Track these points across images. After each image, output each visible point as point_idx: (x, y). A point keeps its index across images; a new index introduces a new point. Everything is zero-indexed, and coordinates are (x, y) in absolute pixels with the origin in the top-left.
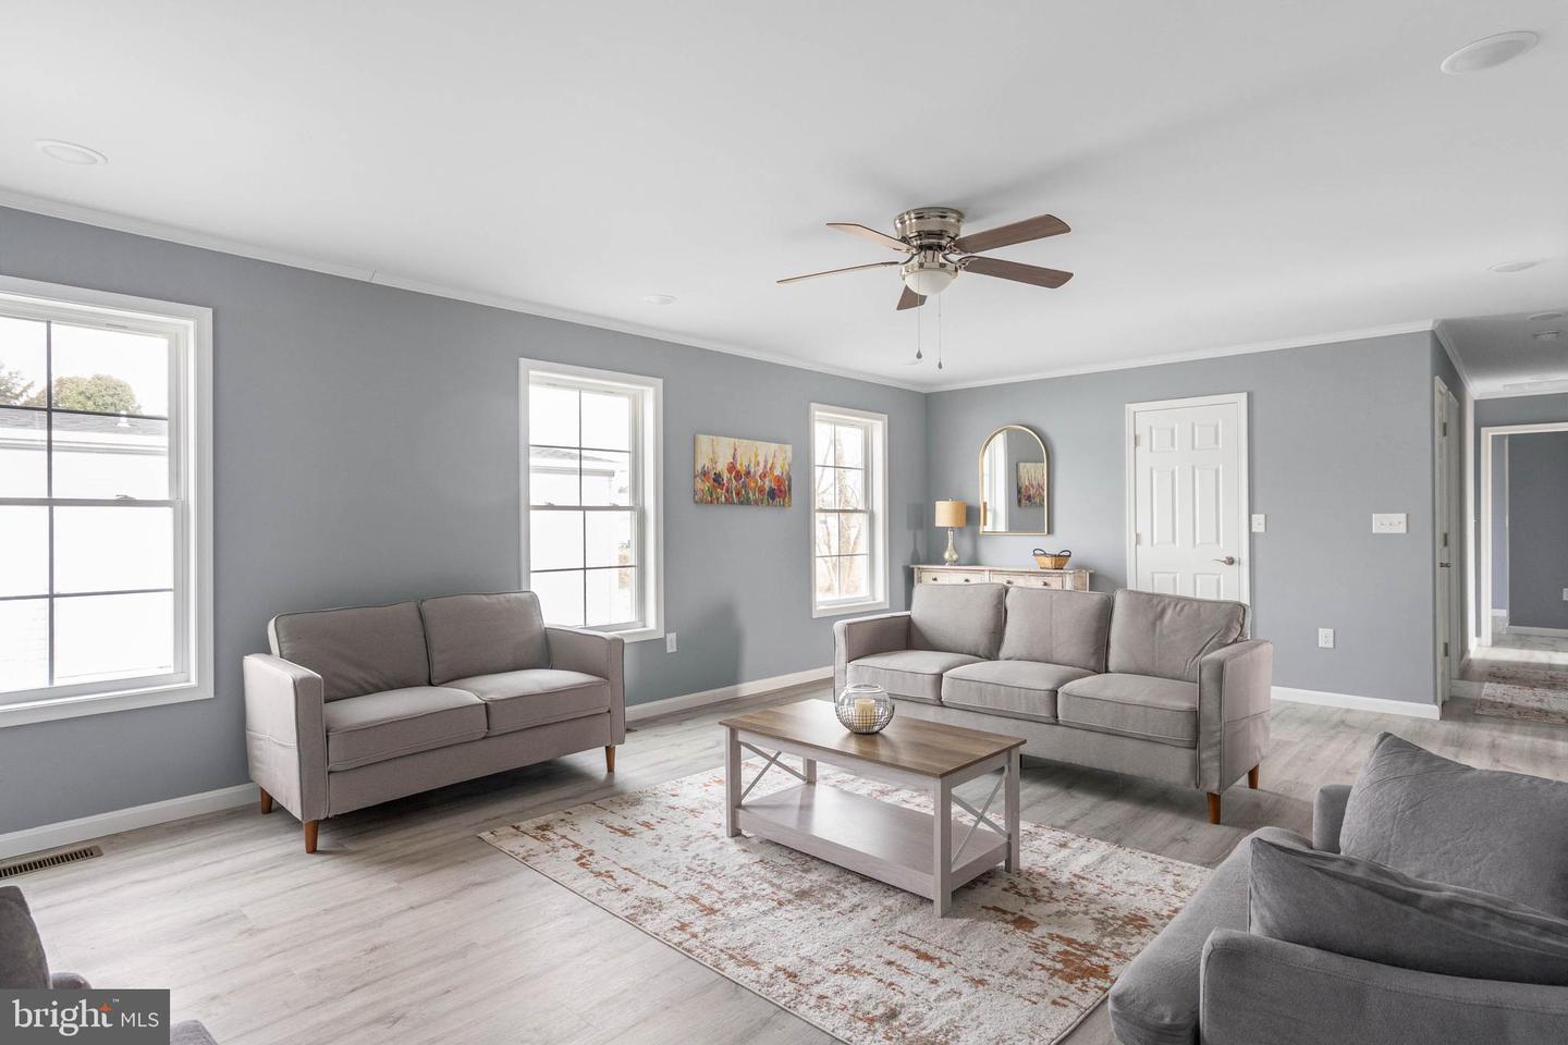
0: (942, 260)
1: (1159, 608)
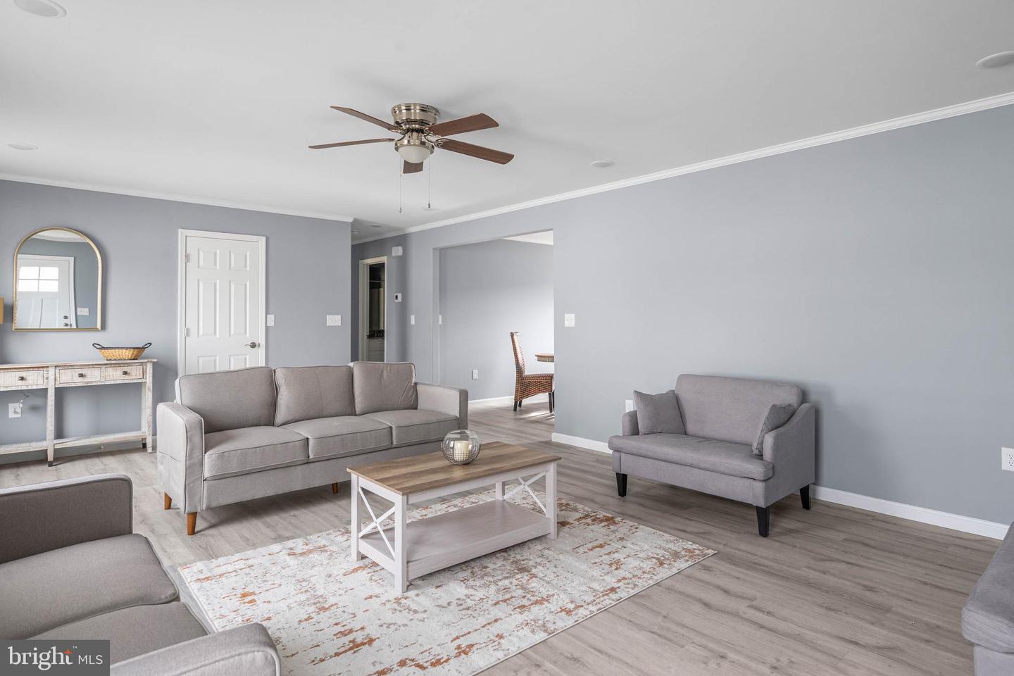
0: (423, 139)
1: (380, 372)
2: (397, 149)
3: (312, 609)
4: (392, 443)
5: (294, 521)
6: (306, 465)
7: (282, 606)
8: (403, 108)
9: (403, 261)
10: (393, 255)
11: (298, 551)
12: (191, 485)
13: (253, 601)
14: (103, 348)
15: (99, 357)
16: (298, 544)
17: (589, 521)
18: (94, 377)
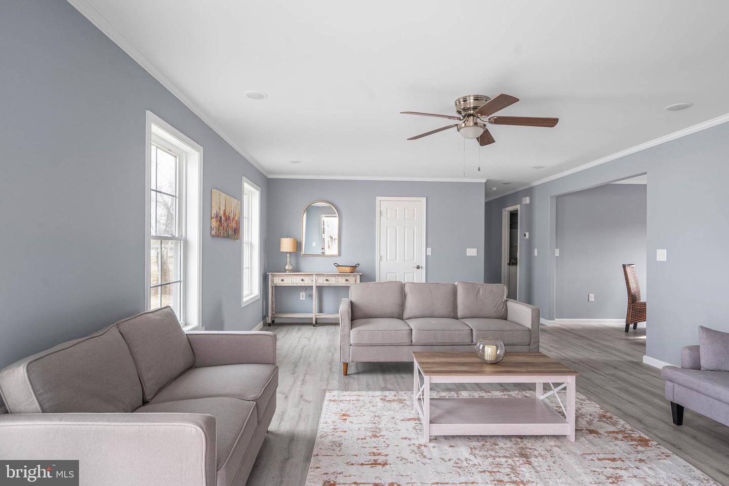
1: (477, 289)
2: (458, 130)
3: (370, 434)
4: (472, 341)
5: (400, 380)
6: (411, 347)
7: (357, 427)
8: (462, 100)
9: (530, 207)
10: (523, 203)
11: (388, 399)
12: (344, 347)
13: (346, 419)
14: (339, 266)
15: (335, 270)
16: (390, 395)
17: (620, 436)
18: (333, 281)
